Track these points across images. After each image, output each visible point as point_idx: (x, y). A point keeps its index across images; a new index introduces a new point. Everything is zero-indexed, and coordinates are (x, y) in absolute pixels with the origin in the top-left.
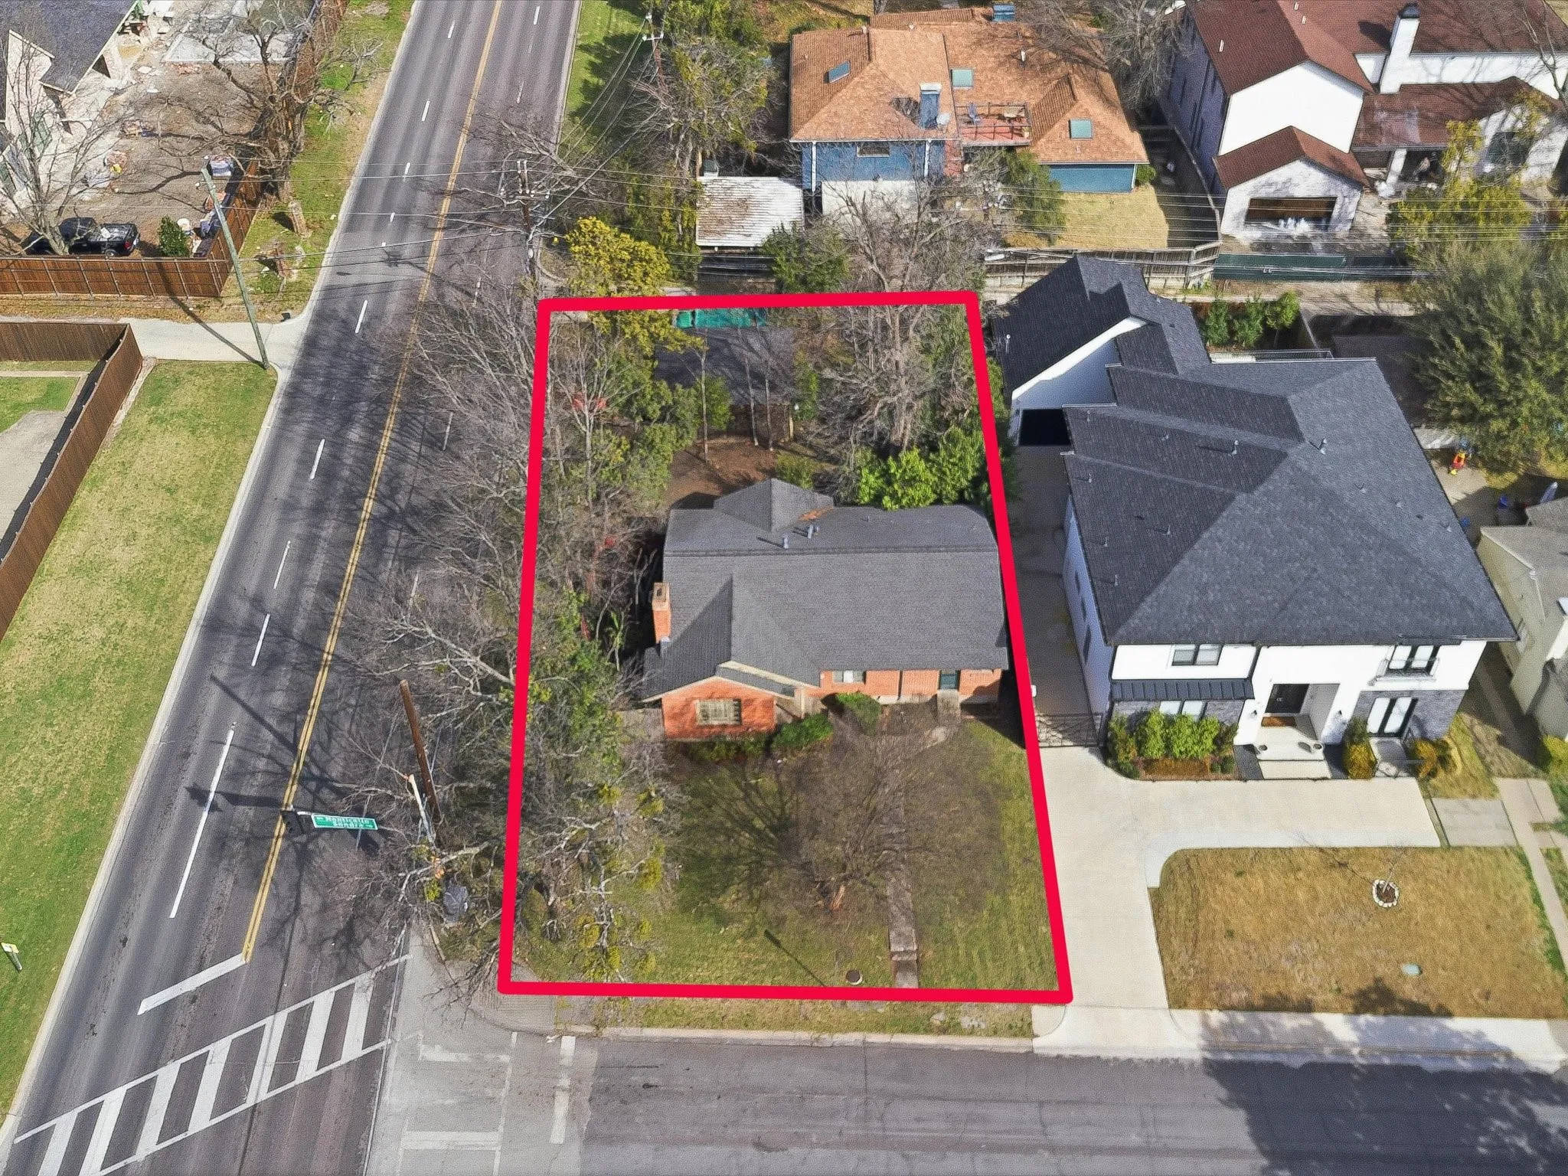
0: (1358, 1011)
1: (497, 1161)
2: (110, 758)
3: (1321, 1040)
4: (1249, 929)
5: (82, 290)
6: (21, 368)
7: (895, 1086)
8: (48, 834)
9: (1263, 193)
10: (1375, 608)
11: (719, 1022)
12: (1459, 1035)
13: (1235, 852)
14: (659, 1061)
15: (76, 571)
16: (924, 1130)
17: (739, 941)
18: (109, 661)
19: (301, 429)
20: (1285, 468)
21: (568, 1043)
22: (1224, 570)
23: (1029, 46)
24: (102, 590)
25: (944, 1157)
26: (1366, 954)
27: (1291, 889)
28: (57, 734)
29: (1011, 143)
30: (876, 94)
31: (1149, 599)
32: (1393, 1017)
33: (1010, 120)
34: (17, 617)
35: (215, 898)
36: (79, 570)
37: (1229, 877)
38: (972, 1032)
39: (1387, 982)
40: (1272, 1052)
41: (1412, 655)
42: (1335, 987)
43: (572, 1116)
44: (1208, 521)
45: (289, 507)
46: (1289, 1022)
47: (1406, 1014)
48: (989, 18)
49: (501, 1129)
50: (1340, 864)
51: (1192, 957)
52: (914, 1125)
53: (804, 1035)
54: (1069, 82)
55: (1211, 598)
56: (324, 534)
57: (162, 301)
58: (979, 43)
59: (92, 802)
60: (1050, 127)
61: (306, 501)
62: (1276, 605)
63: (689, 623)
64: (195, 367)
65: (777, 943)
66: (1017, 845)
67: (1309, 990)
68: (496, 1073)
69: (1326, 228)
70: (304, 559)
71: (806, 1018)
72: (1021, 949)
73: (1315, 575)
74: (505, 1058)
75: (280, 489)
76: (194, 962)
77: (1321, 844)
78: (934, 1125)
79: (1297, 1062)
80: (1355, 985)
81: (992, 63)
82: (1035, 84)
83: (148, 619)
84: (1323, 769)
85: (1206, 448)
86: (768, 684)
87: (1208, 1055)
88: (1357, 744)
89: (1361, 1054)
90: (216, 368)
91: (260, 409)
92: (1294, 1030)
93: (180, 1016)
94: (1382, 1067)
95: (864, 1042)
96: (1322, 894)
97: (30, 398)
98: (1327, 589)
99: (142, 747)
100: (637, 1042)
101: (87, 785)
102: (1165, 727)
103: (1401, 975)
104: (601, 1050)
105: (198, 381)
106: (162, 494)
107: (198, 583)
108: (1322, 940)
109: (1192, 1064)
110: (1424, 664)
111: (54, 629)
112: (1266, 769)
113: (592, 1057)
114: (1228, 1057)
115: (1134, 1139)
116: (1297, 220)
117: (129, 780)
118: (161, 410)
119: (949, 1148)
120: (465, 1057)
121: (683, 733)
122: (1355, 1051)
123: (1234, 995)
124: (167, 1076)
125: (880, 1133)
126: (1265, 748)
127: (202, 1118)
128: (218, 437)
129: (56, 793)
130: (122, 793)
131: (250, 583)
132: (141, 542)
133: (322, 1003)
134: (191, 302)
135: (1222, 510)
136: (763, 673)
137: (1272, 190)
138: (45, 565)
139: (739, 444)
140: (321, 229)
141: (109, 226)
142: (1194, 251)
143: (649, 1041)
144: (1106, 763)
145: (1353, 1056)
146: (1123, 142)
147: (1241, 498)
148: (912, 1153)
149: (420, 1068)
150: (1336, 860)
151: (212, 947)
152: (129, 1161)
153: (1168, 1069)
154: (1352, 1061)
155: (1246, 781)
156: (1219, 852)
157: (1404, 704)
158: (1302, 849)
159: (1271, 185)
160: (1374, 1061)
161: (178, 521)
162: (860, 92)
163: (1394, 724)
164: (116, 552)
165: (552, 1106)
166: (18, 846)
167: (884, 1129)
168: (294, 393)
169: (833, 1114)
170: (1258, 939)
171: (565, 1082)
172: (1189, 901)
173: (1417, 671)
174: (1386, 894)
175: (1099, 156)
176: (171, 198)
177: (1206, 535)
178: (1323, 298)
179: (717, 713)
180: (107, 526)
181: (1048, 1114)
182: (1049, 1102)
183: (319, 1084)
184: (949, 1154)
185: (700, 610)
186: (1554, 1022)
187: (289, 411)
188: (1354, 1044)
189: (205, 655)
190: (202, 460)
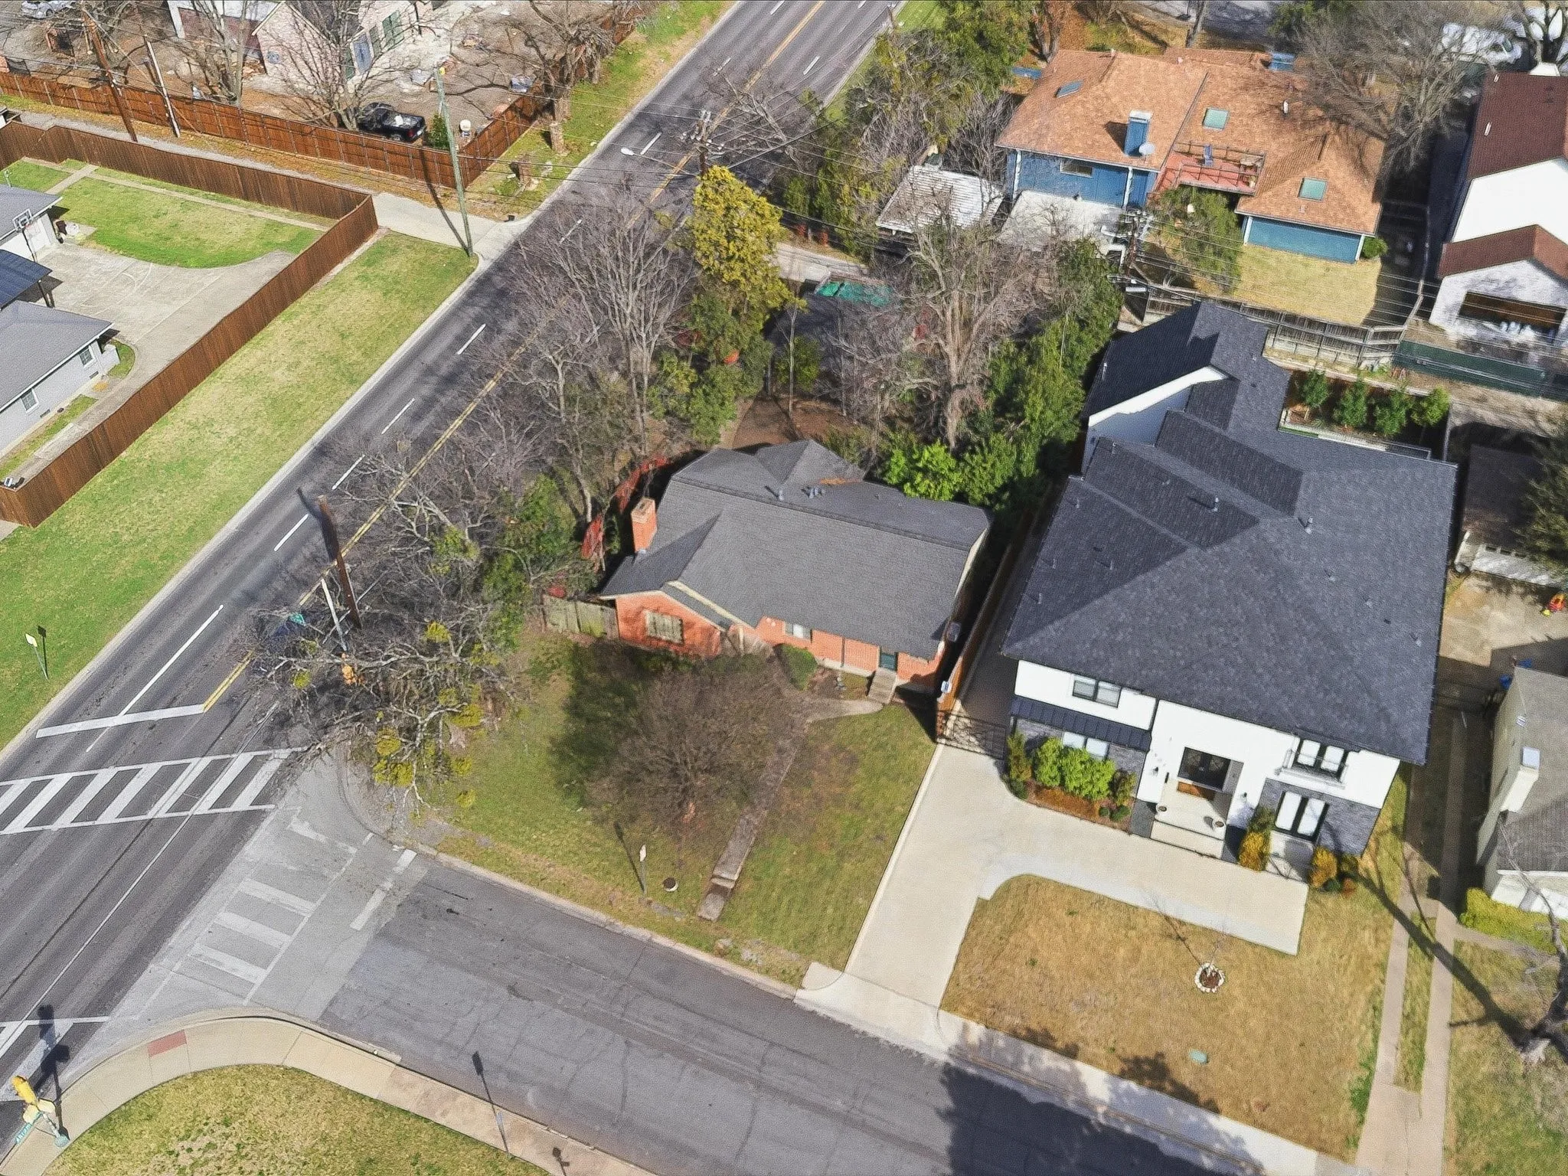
0: (1123, 1075)
1: (302, 924)
2: (191, 530)
3: (1070, 1088)
4: (1052, 965)
5: (363, 164)
6: (287, 216)
7: (655, 985)
8: (118, 571)
9: (1481, 289)
10: (1284, 692)
11: (538, 881)
12: (1217, 1133)
13: (1078, 893)
14: (472, 895)
15: (240, 379)
16: (656, 1028)
17: (589, 823)
18: (228, 456)
19: (473, 311)
20: (1251, 534)
21: (409, 856)
22: (1145, 615)
23: (1297, 99)
24: (251, 400)
25: (661, 1056)
26: (1158, 1026)
27: (1114, 944)
28: (163, 499)
29: (1234, 189)
30: (1093, 114)
31: (1057, 624)
32: (1157, 1093)
33: (1246, 167)
34: (180, 403)
35: (208, 656)
36: (243, 379)
37: (1061, 914)
38: (747, 964)
39: (1169, 1061)
40: (1018, 1081)
41: (1322, 752)
42: (1111, 1045)
43: (378, 913)
44: (1151, 564)
45: (429, 371)
46: (1048, 1060)
47: (1172, 1094)
48: (1266, 64)
49: (318, 903)
50: (1179, 937)
51: (987, 970)
52: (650, 1021)
53: (601, 916)
54: (1324, 142)
55: (1119, 638)
56: (443, 400)
57: (420, 184)
58: (1245, 88)
59: (161, 558)
60: (1283, 181)
61: (444, 370)
62: (1182, 662)
63: (668, 542)
64: (414, 242)
65: (620, 835)
66: (878, 822)
67: (1084, 1040)
68: (339, 859)
69: (1552, 341)
70: (416, 416)
71: (611, 903)
72: (830, 910)
73: (1234, 645)
74: (352, 850)
75: (430, 357)
76: (169, 698)
77: (1171, 913)
78: (667, 1028)
79: (1036, 1098)
80: (1134, 1050)
81: (1252, 109)
82: (1289, 138)
83: (275, 431)
84: (1218, 848)
85: (1195, 500)
86: (708, 612)
87: (953, 1063)
88: (1257, 832)
89: (1106, 1115)
90: (432, 248)
91: (449, 288)
92: (1049, 1069)
93: (137, 737)
94: (1121, 1135)
95: (650, 940)
96: (1143, 959)
97: (281, 240)
98: (1240, 660)
99: (220, 527)
100: (463, 874)
101: (164, 545)
102: (1060, 757)
103: (1184, 1058)
104: (430, 872)
105: (412, 255)
106: (336, 337)
107: (326, 413)
108: (1120, 999)
109: (933, 1063)
110: (1335, 768)
111: (201, 420)
112: (1157, 830)
113: (420, 873)
114: (971, 1070)
115: (838, 1104)
116: (1522, 327)
117: (196, 550)
118: (370, 270)
119: (668, 1050)
120: (322, 839)
121: (635, 639)
122: (1101, 1110)
123: (1008, 1018)
124: (104, 776)
125: (619, 1017)
126: (1164, 809)
127: (110, 816)
128: (403, 302)
129: (139, 543)
130: (186, 558)
131: (367, 424)
132: (300, 370)
133: (241, 760)
134: (441, 190)
135: (1168, 558)
136: (706, 601)
137: (1493, 286)
138: (221, 370)
139: (830, 412)
140: (577, 151)
141: (404, 115)
142: (1372, 331)
143: (473, 877)
144: (1002, 777)
145: (1096, 1113)
146: (1353, 210)
147: (1193, 551)
148: (634, 1042)
149: (284, 833)
150: (1175, 931)
151: (185, 693)
152: (46, 827)
153: (909, 1059)
154: (1092, 1117)
155: (1130, 833)
156: (1061, 888)
157: (1316, 807)
158: (1148, 911)
159: (1492, 281)
160: (1114, 1125)
161: (336, 361)
162: (1079, 110)
163: (1308, 826)
164: (278, 373)
165: (367, 899)
166: (92, 574)
167: (623, 1015)
168: (485, 280)
169: (588, 987)
170: (1057, 976)
171: (388, 885)
172: (1009, 921)
173: (1326, 773)
174: (1210, 980)
175: (1322, 219)
176: (470, 103)
177: (1140, 578)
178: (1507, 410)
179: (664, 629)
180: (281, 352)
181: (773, 1055)
182: (780, 1046)
183: (206, 820)
184: (666, 1055)
185: (683, 534)
186: (1323, 1156)
187: (471, 294)
188: (1102, 1103)
189: (305, 470)
190: (381, 318)
